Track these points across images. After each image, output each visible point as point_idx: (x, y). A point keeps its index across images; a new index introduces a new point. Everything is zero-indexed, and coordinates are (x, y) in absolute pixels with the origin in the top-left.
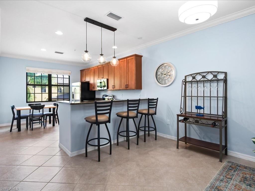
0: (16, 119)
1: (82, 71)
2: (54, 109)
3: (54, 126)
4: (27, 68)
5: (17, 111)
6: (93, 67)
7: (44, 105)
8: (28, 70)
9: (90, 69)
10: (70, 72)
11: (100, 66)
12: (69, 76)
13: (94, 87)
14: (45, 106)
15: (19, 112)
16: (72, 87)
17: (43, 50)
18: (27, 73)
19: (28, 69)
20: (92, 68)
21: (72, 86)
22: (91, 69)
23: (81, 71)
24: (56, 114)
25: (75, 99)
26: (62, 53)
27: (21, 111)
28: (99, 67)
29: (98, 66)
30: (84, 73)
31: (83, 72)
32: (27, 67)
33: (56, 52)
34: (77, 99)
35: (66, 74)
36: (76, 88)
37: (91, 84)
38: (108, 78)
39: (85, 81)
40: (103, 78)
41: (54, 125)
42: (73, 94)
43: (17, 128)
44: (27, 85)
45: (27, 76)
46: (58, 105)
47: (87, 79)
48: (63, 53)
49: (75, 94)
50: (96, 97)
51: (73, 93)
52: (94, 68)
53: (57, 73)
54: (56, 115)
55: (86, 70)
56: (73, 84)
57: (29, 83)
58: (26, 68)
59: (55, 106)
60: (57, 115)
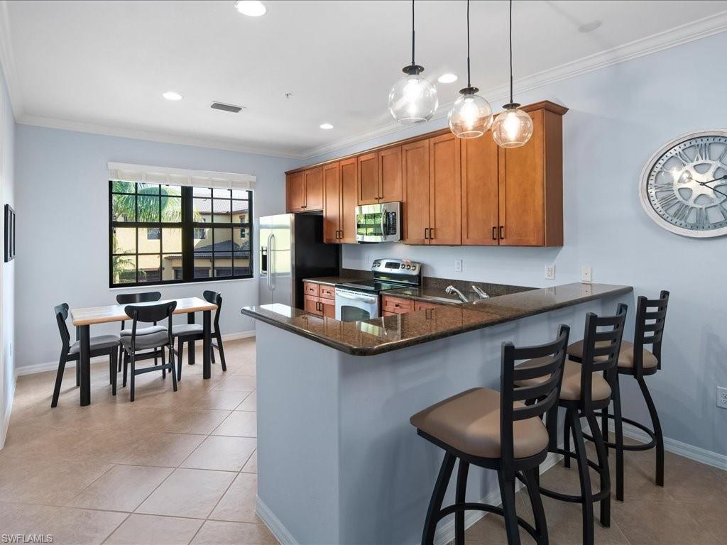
0: (75, 357)
1: (292, 176)
2: (207, 313)
3: (209, 377)
4: (112, 166)
5: (78, 327)
6: (340, 161)
7: (174, 304)
8: (116, 173)
9: (326, 168)
10: (253, 179)
11: (370, 157)
12: (250, 193)
13: (341, 233)
14: (178, 308)
15: (84, 330)
16: (261, 230)
17: (172, 96)
18: (111, 183)
19: (116, 170)
20: (334, 165)
21: (261, 227)
22: (330, 166)
23: (287, 173)
24: (213, 331)
25: (272, 272)
26: (236, 109)
27: (91, 326)
28: (362, 159)
29: (358, 157)
30: (302, 180)
31: (296, 180)
32: (111, 161)
33: (217, 106)
34: (277, 271)
35: (240, 185)
36: (275, 232)
37: (331, 222)
38: (404, 201)
39: (305, 209)
40: (383, 198)
41: (207, 374)
42: (264, 253)
43: (78, 385)
44: (113, 225)
45: (111, 193)
46: (219, 301)
47: (314, 204)
48: (240, 109)
49: (272, 252)
50: (344, 267)
51: (263, 251)
52: (343, 163)
53: (213, 181)
54: (214, 336)
55: (307, 172)
56: (262, 221)
57: (120, 219)
58: (107, 164)
59: (209, 301)
60: (217, 335)
